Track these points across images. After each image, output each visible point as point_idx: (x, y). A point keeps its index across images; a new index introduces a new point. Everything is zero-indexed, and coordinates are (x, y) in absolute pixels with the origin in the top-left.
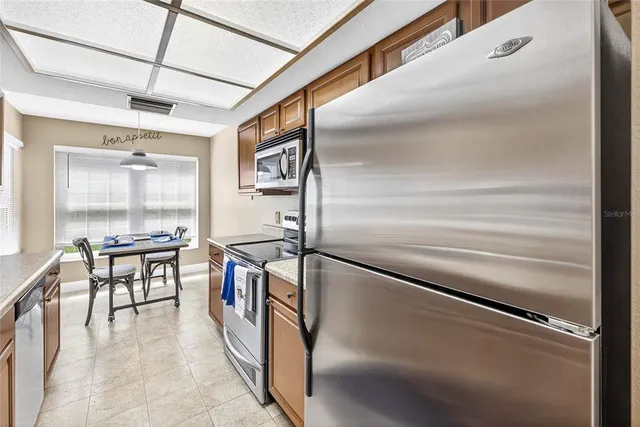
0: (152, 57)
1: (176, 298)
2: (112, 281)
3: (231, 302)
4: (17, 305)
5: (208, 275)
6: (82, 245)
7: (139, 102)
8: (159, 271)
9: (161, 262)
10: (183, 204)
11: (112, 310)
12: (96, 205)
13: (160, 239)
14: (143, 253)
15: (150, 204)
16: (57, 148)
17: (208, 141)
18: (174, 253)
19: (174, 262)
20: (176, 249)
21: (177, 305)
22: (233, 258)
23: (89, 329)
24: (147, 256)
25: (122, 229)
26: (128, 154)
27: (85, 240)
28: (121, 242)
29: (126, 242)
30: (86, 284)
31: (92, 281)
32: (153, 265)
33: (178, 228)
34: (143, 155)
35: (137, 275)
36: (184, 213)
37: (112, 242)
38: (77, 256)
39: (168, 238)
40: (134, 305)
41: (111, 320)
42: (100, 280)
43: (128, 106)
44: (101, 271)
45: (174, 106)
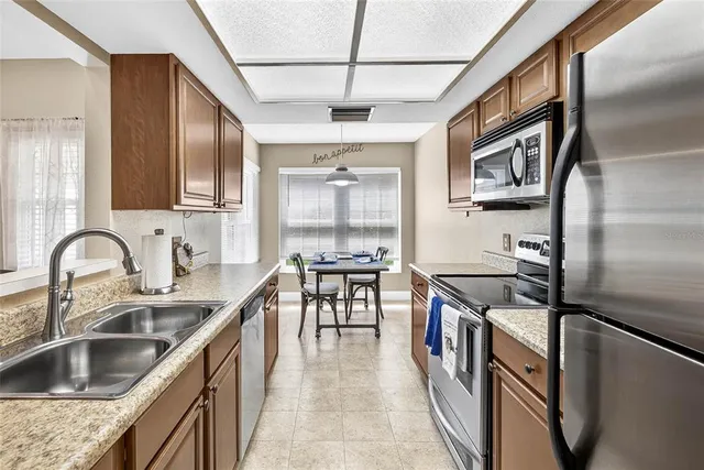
1: (376, 327)
2: (319, 298)
3: (437, 351)
4: (242, 311)
5: (410, 307)
6: (295, 259)
7: (341, 113)
8: (360, 294)
9: (365, 284)
10: (386, 222)
11: (319, 328)
12: (308, 222)
13: (360, 260)
14: (345, 273)
15: (353, 222)
16: (281, 170)
17: (412, 146)
18: (374, 276)
19: (375, 285)
20: (377, 272)
21: (378, 336)
22: (440, 293)
23: (301, 341)
24: (349, 276)
25: (328, 246)
26: (333, 170)
27: (299, 255)
28: (327, 260)
29: (331, 260)
30: (299, 297)
31: (304, 296)
32: (355, 287)
33: (379, 249)
34: (345, 169)
35: (340, 295)
36: (387, 231)
37: (319, 259)
38: (293, 269)
39: (368, 259)
40: (337, 326)
41: (318, 336)
42: (310, 295)
43: (330, 119)
44: (311, 287)
45: (372, 109)
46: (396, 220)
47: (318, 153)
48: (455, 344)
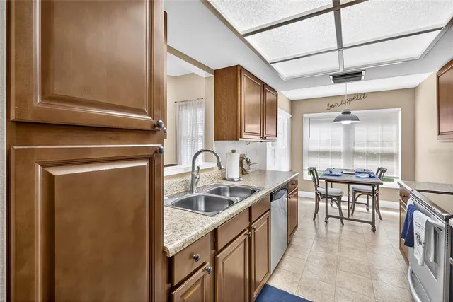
0: (335, 46)
1: (373, 224)
2: (326, 196)
7: (340, 78)
9: (363, 193)
11: (327, 217)
13: (360, 175)
14: (349, 183)
15: (357, 148)
16: (305, 115)
18: (370, 188)
19: (374, 194)
20: (372, 185)
21: (373, 230)
23: (314, 222)
24: (351, 186)
25: (338, 165)
26: (339, 114)
27: (314, 169)
28: (333, 173)
29: (336, 173)
30: (313, 195)
31: (317, 195)
32: (358, 194)
33: (379, 169)
34: (349, 113)
35: (344, 198)
37: (328, 172)
39: (367, 175)
40: (341, 217)
41: (327, 222)
42: (321, 195)
43: (333, 82)
44: (322, 190)
45: (363, 72)
46: (397, 148)
47: (330, 103)
48: (423, 239)
